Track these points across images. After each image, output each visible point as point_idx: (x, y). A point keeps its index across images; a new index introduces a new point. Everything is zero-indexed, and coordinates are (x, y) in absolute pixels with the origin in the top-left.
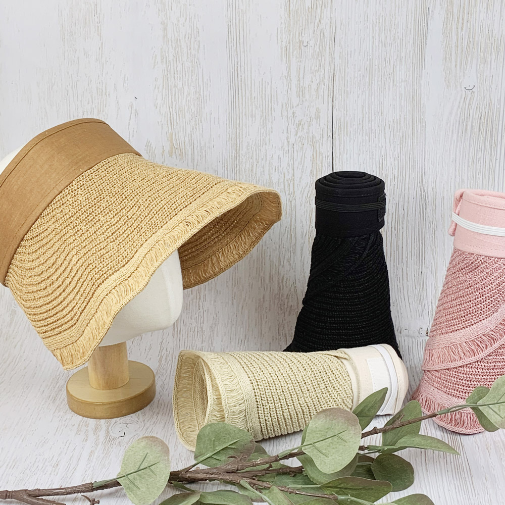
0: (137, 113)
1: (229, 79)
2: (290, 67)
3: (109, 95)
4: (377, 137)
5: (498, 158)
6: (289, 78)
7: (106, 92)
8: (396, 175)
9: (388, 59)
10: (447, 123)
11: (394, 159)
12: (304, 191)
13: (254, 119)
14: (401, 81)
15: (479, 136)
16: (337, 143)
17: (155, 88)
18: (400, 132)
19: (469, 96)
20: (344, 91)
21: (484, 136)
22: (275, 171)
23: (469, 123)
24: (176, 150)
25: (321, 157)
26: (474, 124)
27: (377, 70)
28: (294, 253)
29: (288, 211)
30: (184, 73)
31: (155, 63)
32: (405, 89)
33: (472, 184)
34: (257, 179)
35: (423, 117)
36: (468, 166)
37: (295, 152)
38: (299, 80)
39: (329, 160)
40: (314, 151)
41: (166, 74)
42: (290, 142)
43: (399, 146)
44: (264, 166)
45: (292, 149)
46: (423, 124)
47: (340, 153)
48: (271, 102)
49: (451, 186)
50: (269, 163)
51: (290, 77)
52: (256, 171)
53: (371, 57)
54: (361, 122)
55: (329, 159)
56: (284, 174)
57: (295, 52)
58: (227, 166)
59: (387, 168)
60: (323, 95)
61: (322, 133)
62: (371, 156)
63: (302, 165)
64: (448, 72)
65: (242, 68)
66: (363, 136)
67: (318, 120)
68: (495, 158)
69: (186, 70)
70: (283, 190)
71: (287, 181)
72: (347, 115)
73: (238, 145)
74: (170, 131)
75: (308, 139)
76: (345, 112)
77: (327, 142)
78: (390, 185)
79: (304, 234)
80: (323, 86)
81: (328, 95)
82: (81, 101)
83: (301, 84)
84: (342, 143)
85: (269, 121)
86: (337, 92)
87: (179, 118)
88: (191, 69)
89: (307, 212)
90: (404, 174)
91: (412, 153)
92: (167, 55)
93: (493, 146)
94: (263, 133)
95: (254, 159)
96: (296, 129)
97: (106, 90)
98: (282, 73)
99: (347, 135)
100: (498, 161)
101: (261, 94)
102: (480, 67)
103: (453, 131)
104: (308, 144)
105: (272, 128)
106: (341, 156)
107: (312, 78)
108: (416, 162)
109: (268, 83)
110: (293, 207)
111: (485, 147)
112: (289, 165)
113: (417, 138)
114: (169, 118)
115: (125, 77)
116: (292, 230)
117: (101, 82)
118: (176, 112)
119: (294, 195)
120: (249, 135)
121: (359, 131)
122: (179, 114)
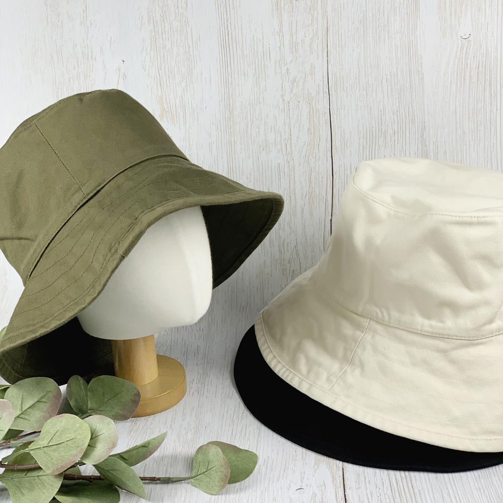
0: (125, 76)
1: (219, 37)
2: (282, 22)
3: (95, 59)
4: (374, 92)
5: (499, 108)
6: (281, 34)
7: (92, 56)
8: (396, 130)
9: (381, 10)
10: (445, 75)
11: (393, 114)
12: (302, 150)
13: (246, 78)
14: (396, 32)
15: (477, 85)
16: (333, 99)
17: (143, 50)
18: (397, 86)
19: (466, 45)
20: (339, 45)
21: (483, 86)
22: (271, 131)
23: (468, 74)
24: (167, 114)
25: (318, 114)
26: (472, 74)
27: (371, 22)
28: (294, 215)
29: (286, 171)
30: (172, 33)
31: (142, 24)
32: (401, 41)
33: (474, 136)
34: (253, 140)
35: (420, 69)
36: (469, 118)
37: (291, 110)
38: (292, 35)
39: (326, 117)
40: (310, 109)
41: (153, 35)
42: (285, 100)
43: (397, 100)
44: (259, 126)
45: (288, 107)
46: (421, 76)
47: (337, 109)
48: (264, 59)
49: (452, 140)
50: (265, 123)
51: (282, 32)
52: (251, 132)
53: (364, 9)
54: (357, 76)
55: (326, 115)
56: (281, 133)
57: (286, 7)
58: (221, 127)
59: (386, 123)
60: (317, 50)
61: (317, 89)
62: (369, 112)
63: (298, 124)
64: (444, 21)
65: (233, 26)
66: (360, 91)
67: (313, 76)
68: (495, 108)
69: (175, 29)
70: (280, 151)
71: (284, 140)
72: (342, 69)
73: (232, 105)
74: (160, 94)
75: (303, 96)
76: (341, 67)
77: (324, 98)
78: (391, 141)
79: (304, 196)
80: (317, 40)
81: (323, 50)
82: (67, 67)
83: (294, 40)
84: (339, 99)
85: (262, 79)
86: (332, 46)
87: (169, 80)
88: (179, 28)
89: (306, 172)
90: (404, 128)
91: (410, 106)
92: (154, 15)
93: (493, 95)
94: (257, 92)
95: (249, 119)
96: (291, 86)
97: (92, 54)
98: (274, 29)
99: (344, 90)
100: (498, 111)
101: (253, 51)
102: (474, 15)
103: (451, 82)
104: (303, 101)
105: (266, 86)
106: (338, 113)
107: (305, 33)
108: (416, 115)
109: (260, 40)
110: (291, 167)
111: (484, 97)
112: (285, 124)
113: (415, 91)
114: (158, 81)
115: (111, 39)
116: (291, 191)
117: (87, 46)
118: (165, 75)
119: (292, 155)
120: (242, 94)
121: (355, 85)
122: (169, 76)
